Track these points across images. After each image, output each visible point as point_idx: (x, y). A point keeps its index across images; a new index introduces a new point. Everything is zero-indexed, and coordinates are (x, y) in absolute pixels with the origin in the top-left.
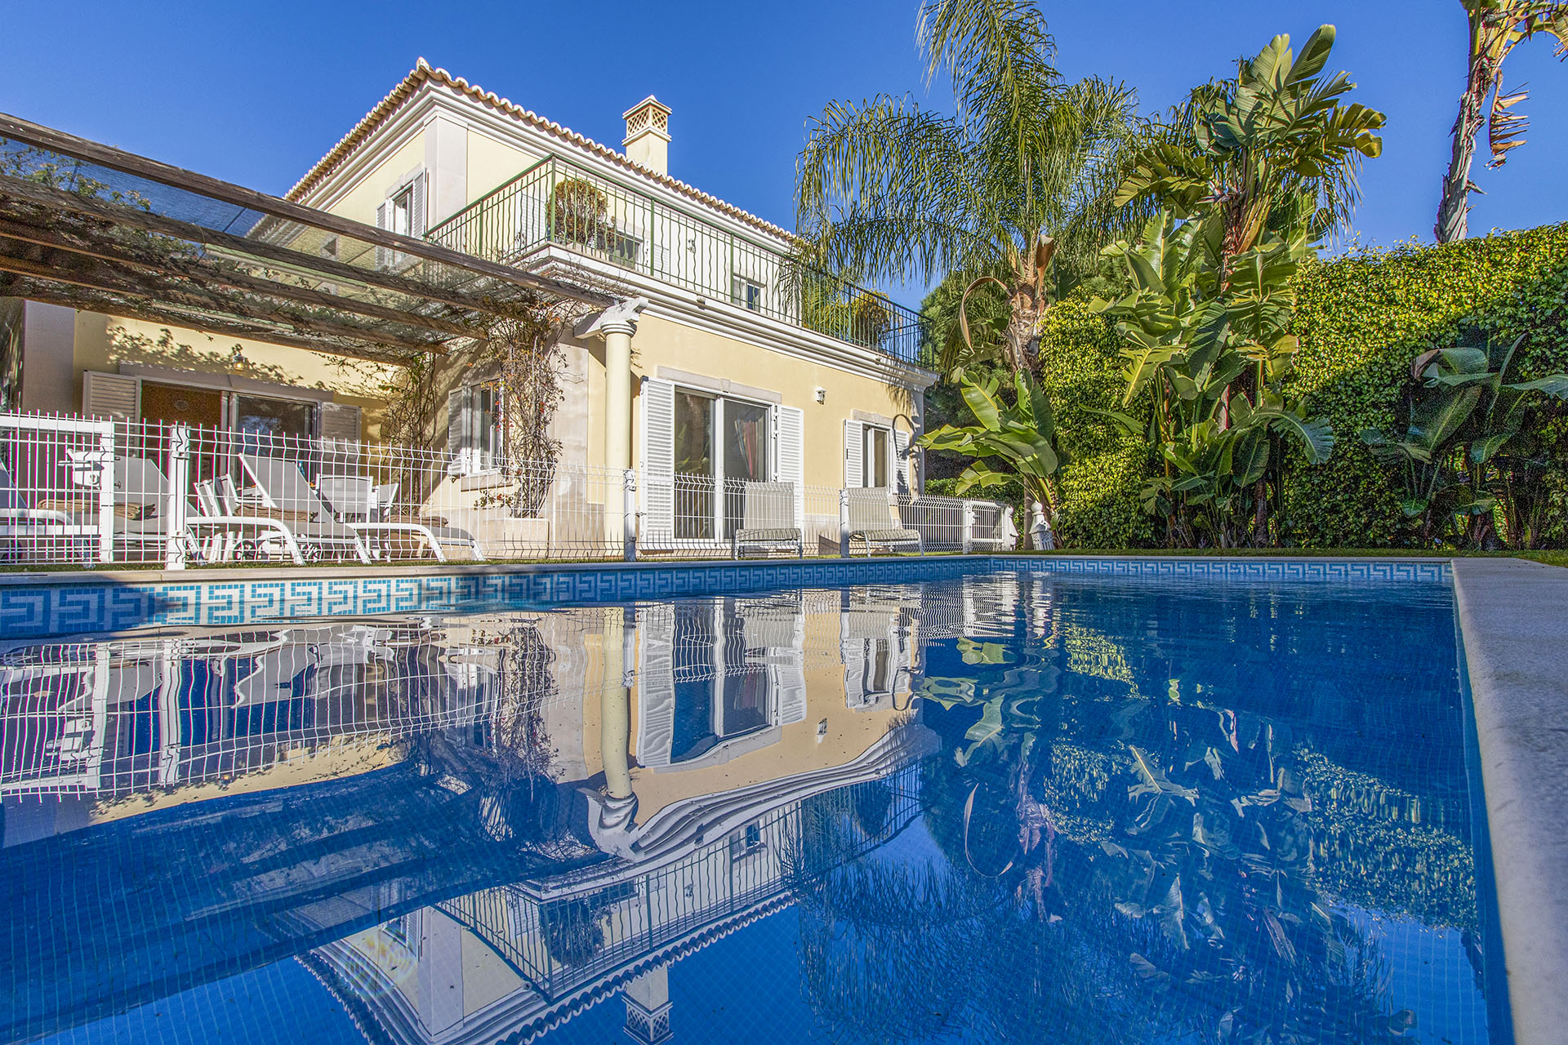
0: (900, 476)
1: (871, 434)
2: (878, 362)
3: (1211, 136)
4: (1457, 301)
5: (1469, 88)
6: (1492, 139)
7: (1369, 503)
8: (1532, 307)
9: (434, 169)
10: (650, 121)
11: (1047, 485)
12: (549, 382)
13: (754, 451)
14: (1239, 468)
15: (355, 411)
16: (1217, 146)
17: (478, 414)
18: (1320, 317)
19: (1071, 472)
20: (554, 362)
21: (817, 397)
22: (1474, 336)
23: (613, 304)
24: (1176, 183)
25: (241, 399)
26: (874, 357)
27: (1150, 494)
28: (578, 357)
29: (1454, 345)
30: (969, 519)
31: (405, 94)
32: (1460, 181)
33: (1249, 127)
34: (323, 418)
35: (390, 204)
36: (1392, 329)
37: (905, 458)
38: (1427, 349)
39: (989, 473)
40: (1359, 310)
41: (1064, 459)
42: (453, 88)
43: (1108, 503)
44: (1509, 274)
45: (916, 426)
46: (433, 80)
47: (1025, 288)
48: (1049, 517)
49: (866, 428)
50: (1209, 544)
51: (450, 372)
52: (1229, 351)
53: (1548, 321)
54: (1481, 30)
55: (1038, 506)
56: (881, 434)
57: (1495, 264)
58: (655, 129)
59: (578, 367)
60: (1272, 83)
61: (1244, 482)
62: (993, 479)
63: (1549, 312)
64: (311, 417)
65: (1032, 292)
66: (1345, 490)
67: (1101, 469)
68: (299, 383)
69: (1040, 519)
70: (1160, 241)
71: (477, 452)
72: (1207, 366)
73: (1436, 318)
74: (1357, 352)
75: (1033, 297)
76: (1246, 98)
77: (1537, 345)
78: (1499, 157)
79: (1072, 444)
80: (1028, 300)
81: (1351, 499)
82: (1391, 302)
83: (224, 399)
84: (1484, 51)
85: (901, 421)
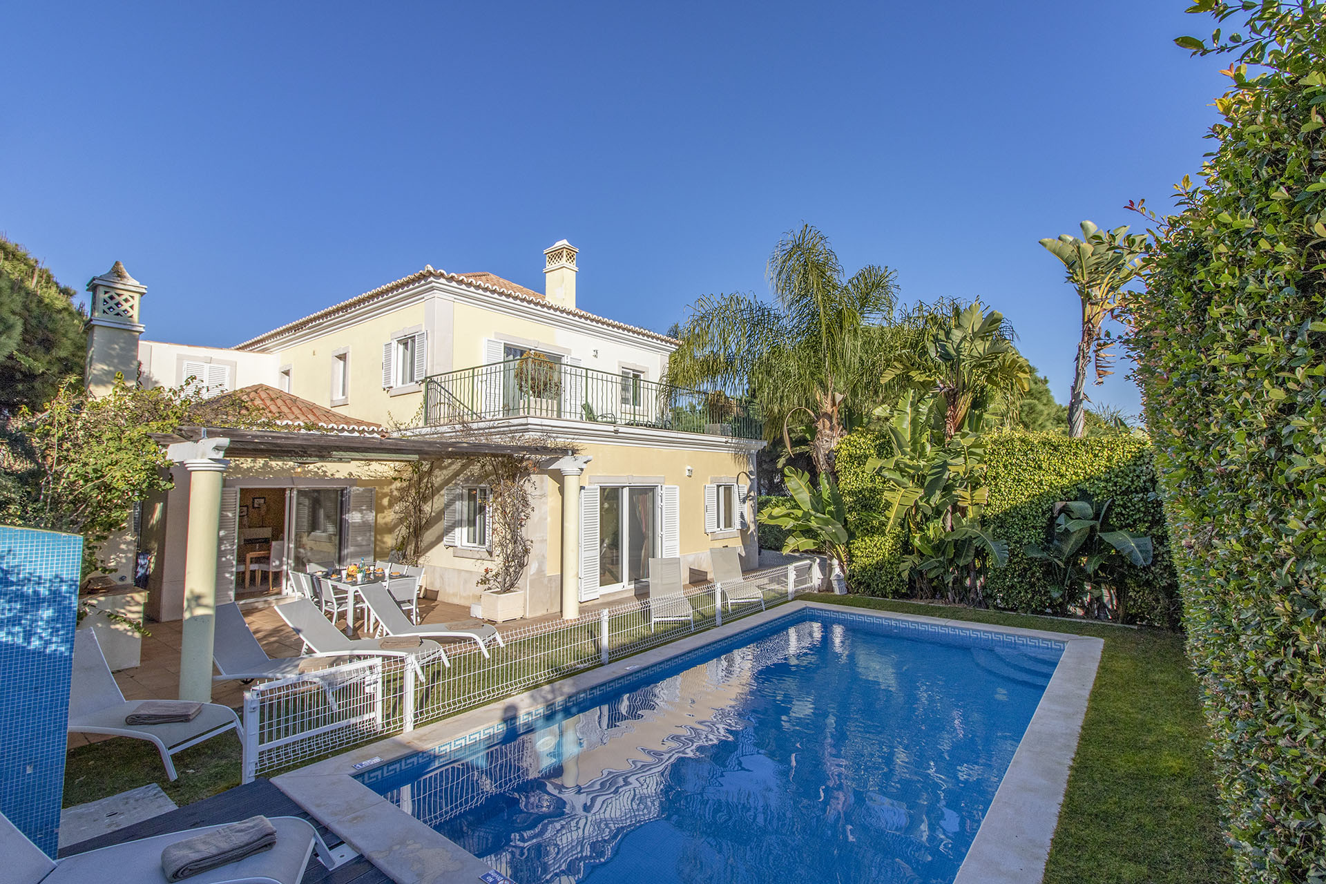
0: (742, 516)
1: (722, 489)
2: (726, 442)
3: (937, 352)
4: (1075, 473)
5: (1083, 340)
6: (1097, 367)
7: (1032, 585)
8: (1115, 484)
9: (433, 332)
10: (564, 258)
11: (841, 549)
12: (526, 503)
13: (646, 514)
14: (958, 555)
15: (371, 490)
16: (940, 357)
17: (466, 503)
18: (1001, 470)
19: (856, 545)
20: (528, 487)
21: (687, 473)
22: (1084, 495)
23: (567, 454)
24: (917, 376)
25: (299, 492)
26: (724, 440)
27: (905, 567)
28: (542, 481)
29: (1076, 499)
30: (792, 576)
31: (413, 281)
32: (1079, 393)
33: (958, 350)
34: (352, 498)
35: (395, 343)
36: (1042, 484)
37: (744, 502)
38: (1061, 500)
39: (803, 540)
40: (1024, 470)
41: (852, 536)
42: (447, 279)
43: (879, 566)
44: (1103, 462)
45: (752, 477)
46: (435, 276)
47: (825, 414)
48: (843, 571)
49: (719, 486)
50: (942, 597)
51: (445, 472)
52: (950, 481)
53: (1124, 493)
54: (1088, 307)
55: (835, 562)
56: (728, 489)
57: (1096, 456)
58: (568, 265)
59: (542, 488)
60: (970, 331)
61: (962, 563)
62: (807, 544)
63: (1124, 488)
64: (342, 496)
65: (830, 418)
66: (1019, 576)
67: (875, 545)
68: (337, 476)
69: (837, 570)
70: (909, 410)
71: (465, 530)
72: (938, 492)
73: (1065, 482)
74: (1022, 494)
75: (831, 422)
76: (957, 335)
77: (1119, 505)
78: (1100, 380)
79: (857, 527)
80: (827, 423)
81: (1022, 582)
82: (1040, 468)
83: (288, 492)
84: (1089, 321)
85: (743, 477)
